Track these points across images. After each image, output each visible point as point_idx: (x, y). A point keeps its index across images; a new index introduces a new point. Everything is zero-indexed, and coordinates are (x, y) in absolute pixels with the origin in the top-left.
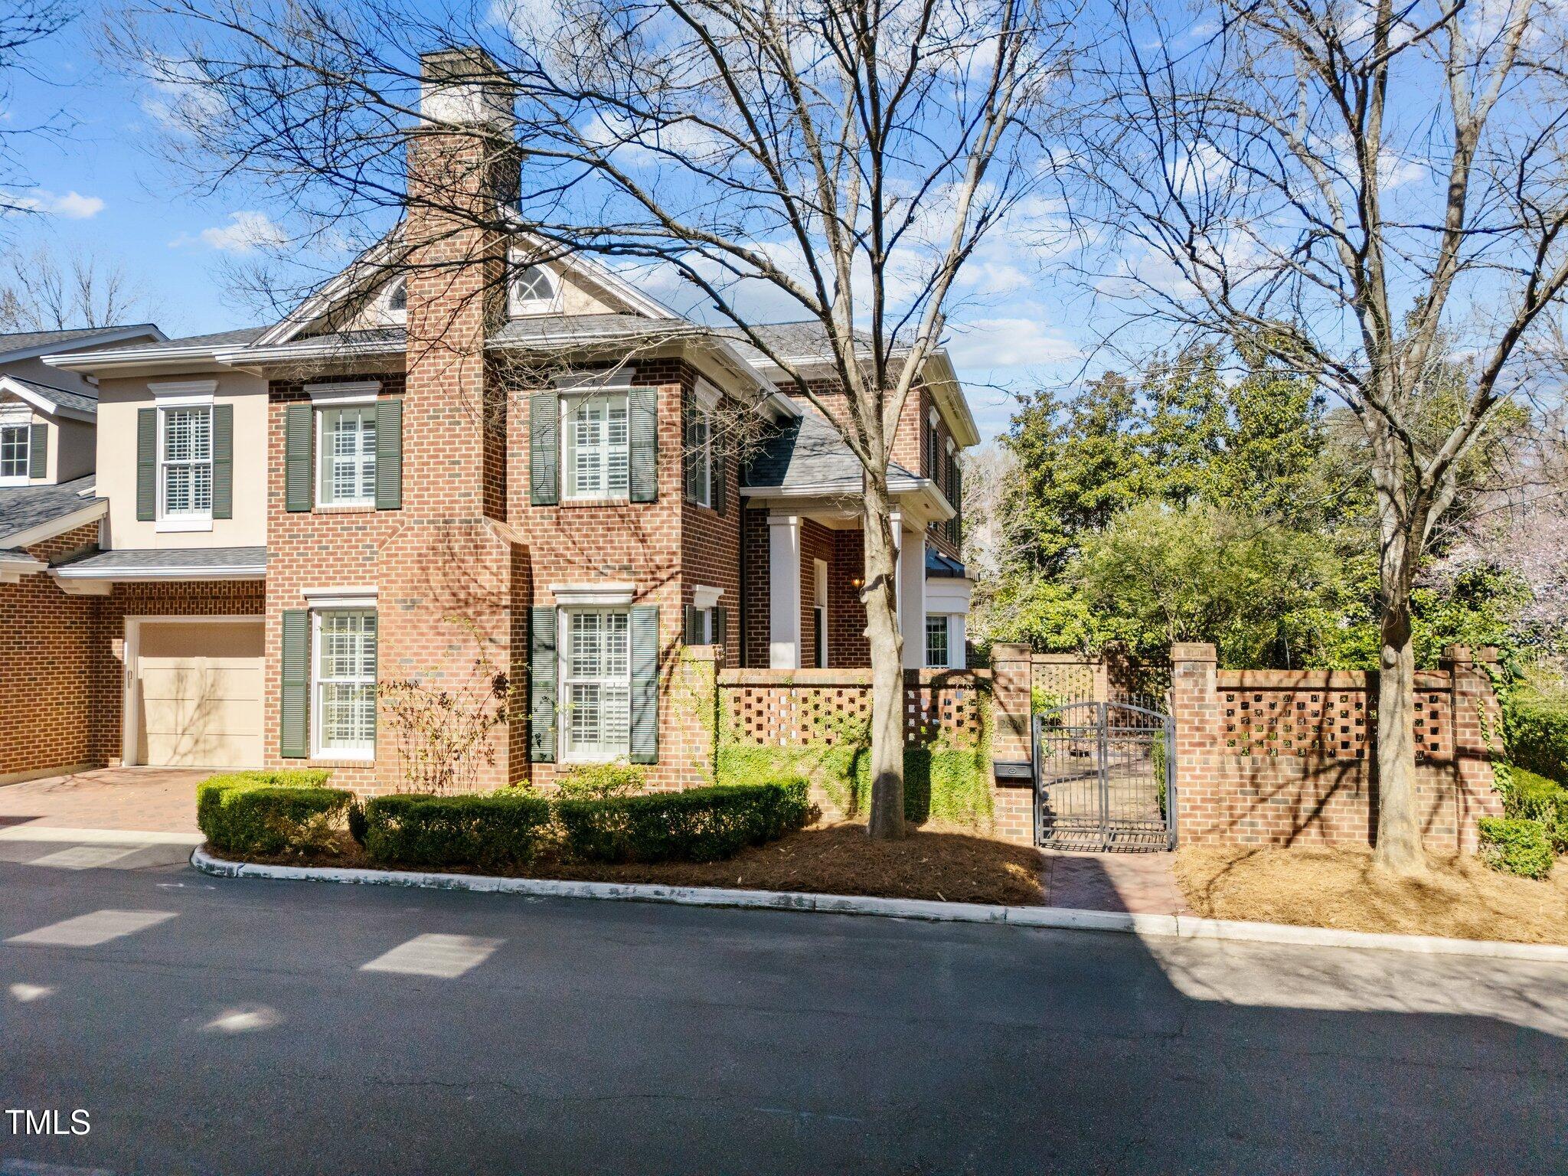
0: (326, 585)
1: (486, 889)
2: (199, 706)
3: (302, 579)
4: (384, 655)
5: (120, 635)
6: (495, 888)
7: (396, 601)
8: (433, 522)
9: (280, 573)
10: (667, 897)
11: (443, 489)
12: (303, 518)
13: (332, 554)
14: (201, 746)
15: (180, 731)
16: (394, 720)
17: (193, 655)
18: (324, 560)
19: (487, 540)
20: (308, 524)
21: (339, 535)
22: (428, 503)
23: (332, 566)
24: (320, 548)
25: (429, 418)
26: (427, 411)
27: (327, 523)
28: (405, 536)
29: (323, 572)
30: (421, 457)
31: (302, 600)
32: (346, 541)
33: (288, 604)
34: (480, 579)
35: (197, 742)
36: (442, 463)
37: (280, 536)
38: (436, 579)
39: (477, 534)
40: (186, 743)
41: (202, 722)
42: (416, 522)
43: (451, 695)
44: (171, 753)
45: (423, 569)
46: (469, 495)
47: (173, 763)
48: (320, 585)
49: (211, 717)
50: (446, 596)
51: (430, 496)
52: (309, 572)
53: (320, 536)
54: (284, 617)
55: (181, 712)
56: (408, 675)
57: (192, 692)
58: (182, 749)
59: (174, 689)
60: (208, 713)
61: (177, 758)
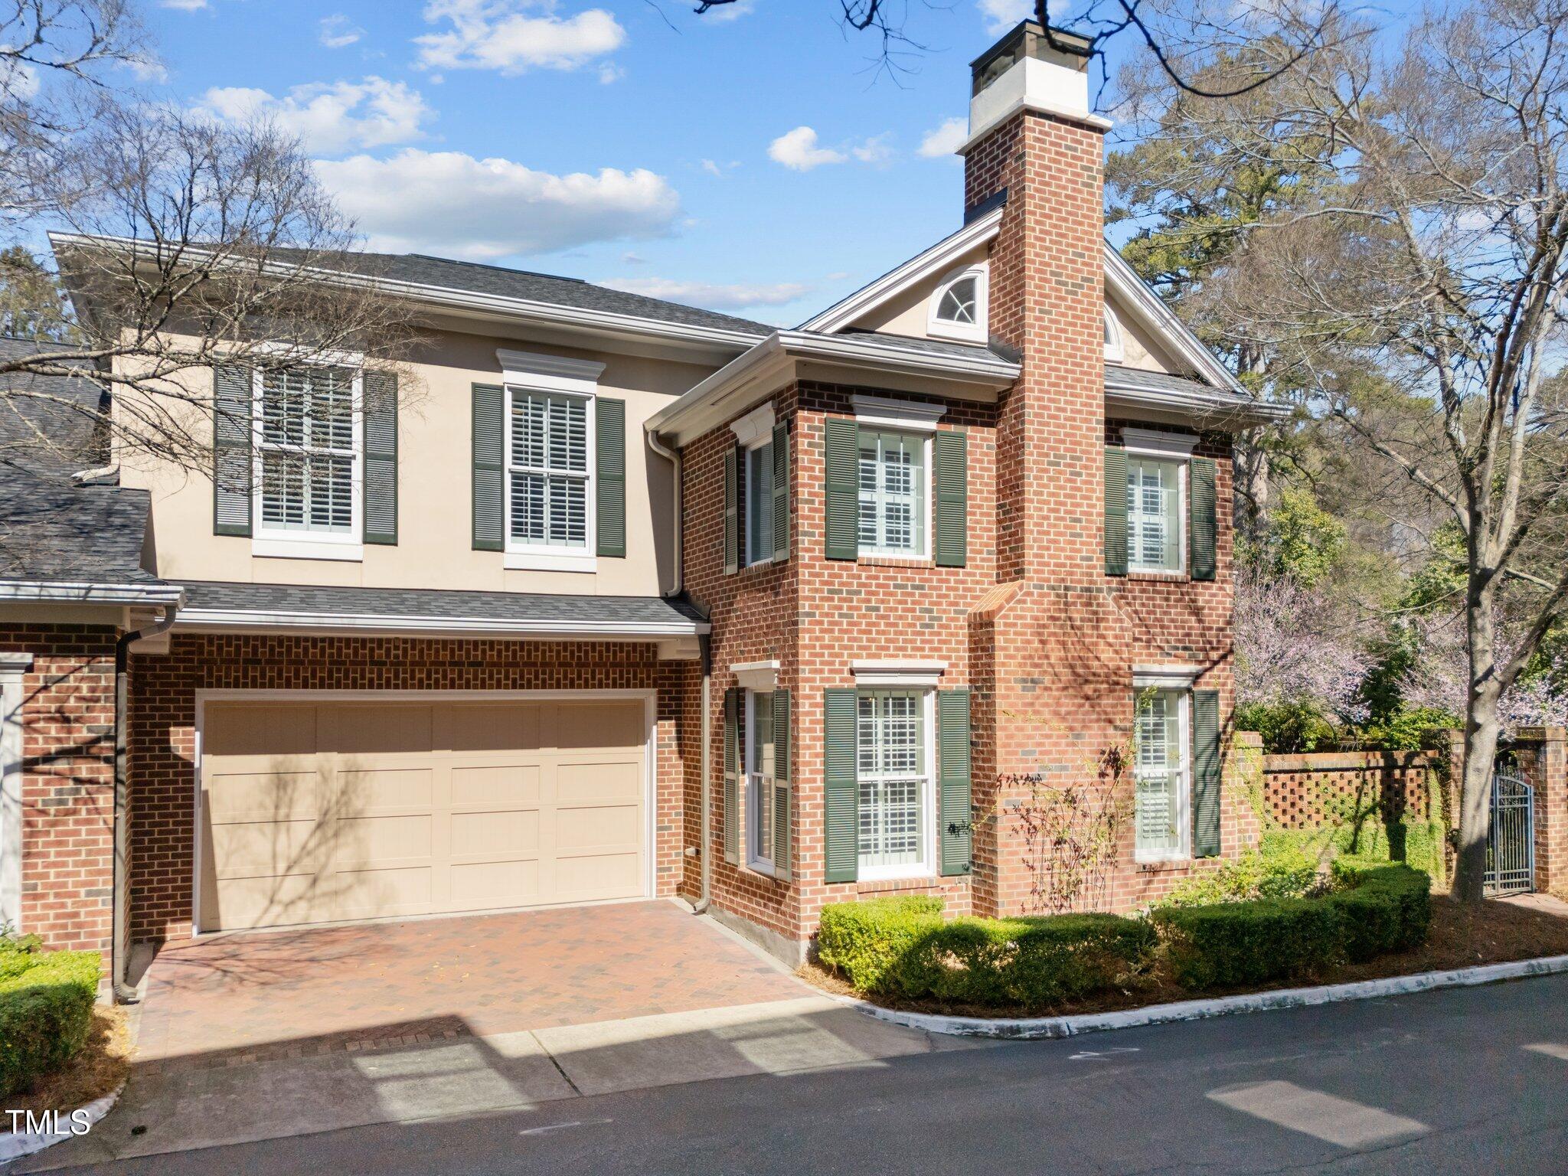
0: (877, 656)
1: (1320, 1002)
2: (320, 826)
3: (846, 648)
4: (1005, 746)
5: (189, 721)
6: (1327, 999)
7: (1016, 681)
8: (1053, 588)
9: (818, 639)
10: (1457, 981)
11: (1063, 550)
12: (846, 569)
13: (883, 617)
14: (323, 886)
15: (281, 867)
16: (1017, 825)
17: (313, 749)
18: (874, 624)
19: (1109, 613)
20: (853, 576)
21: (891, 594)
22: (1048, 565)
23: (884, 633)
24: (869, 609)
25: (1050, 463)
26: (1047, 455)
27: (877, 578)
28: (1024, 602)
29: (873, 640)
30: (1041, 509)
31: (846, 675)
32: (900, 602)
33: (828, 680)
34: (1103, 656)
35: (315, 882)
36: (1063, 519)
37: (816, 590)
38: (1056, 654)
39: (1098, 605)
40: (293, 886)
41: (323, 849)
42: (1035, 587)
43: (1077, 791)
44: (266, 902)
45: (1043, 642)
46: (1090, 559)
47: (268, 920)
48: (869, 656)
49: (341, 840)
50: (1066, 675)
51: (1050, 557)
52: (855, 640)
53: (868, 593)
54: (825, 697)
55: (283, 838)
56: (1031, 769)
57: (305, 807)
58: (284, 895)
59: (269, 803)
60: (336, 835)
61: (276, 909)
